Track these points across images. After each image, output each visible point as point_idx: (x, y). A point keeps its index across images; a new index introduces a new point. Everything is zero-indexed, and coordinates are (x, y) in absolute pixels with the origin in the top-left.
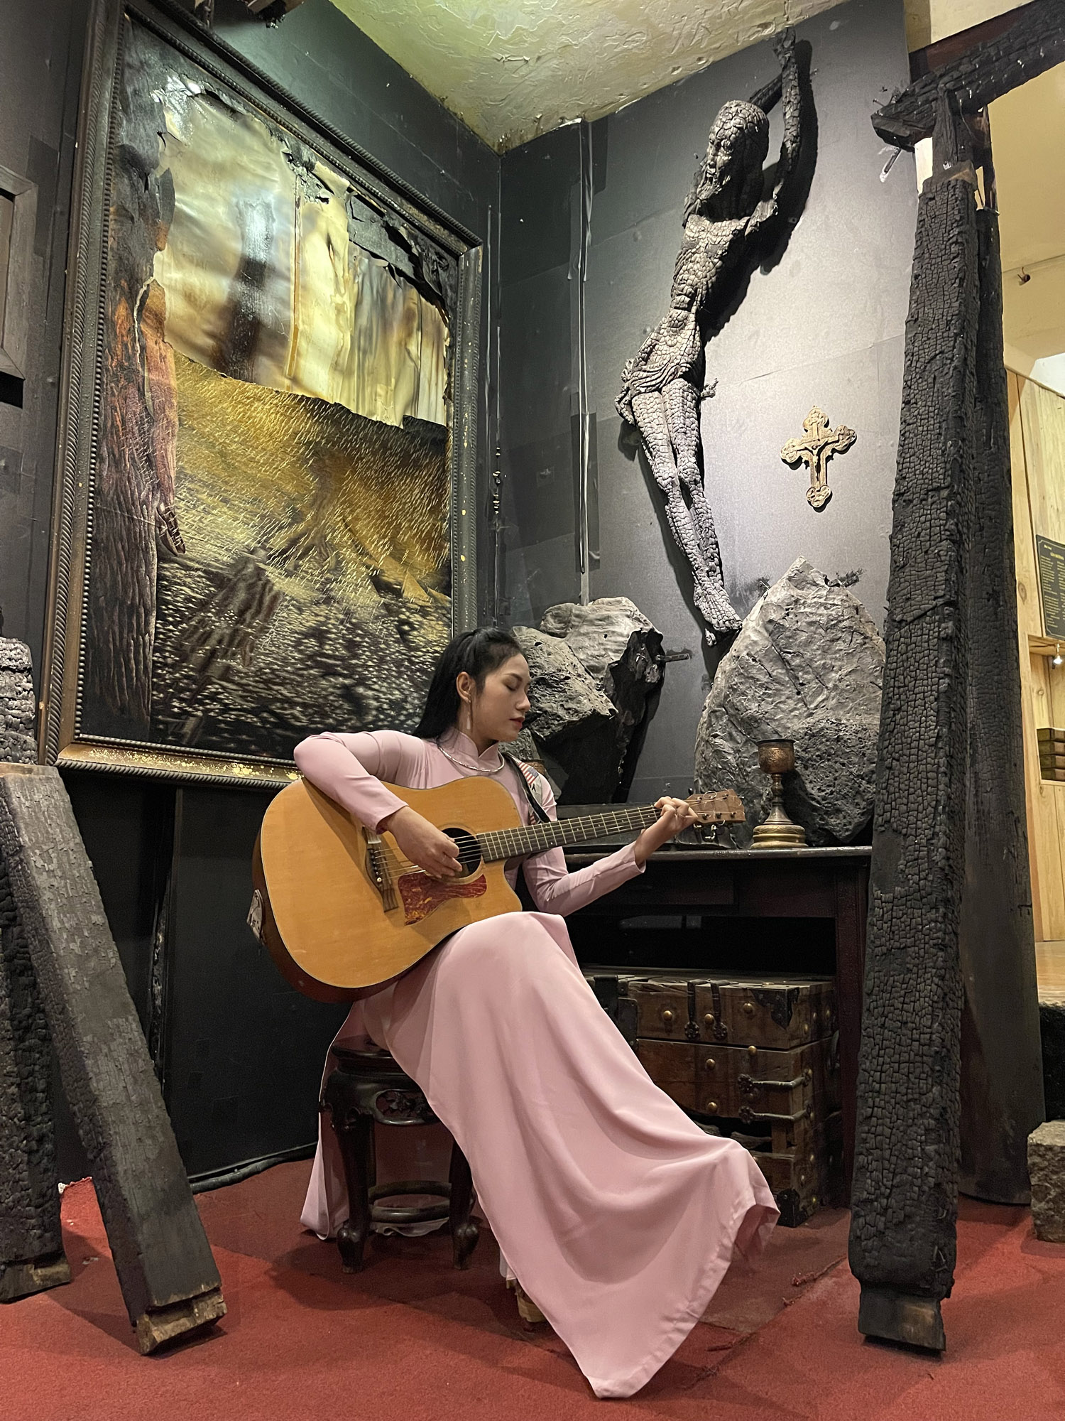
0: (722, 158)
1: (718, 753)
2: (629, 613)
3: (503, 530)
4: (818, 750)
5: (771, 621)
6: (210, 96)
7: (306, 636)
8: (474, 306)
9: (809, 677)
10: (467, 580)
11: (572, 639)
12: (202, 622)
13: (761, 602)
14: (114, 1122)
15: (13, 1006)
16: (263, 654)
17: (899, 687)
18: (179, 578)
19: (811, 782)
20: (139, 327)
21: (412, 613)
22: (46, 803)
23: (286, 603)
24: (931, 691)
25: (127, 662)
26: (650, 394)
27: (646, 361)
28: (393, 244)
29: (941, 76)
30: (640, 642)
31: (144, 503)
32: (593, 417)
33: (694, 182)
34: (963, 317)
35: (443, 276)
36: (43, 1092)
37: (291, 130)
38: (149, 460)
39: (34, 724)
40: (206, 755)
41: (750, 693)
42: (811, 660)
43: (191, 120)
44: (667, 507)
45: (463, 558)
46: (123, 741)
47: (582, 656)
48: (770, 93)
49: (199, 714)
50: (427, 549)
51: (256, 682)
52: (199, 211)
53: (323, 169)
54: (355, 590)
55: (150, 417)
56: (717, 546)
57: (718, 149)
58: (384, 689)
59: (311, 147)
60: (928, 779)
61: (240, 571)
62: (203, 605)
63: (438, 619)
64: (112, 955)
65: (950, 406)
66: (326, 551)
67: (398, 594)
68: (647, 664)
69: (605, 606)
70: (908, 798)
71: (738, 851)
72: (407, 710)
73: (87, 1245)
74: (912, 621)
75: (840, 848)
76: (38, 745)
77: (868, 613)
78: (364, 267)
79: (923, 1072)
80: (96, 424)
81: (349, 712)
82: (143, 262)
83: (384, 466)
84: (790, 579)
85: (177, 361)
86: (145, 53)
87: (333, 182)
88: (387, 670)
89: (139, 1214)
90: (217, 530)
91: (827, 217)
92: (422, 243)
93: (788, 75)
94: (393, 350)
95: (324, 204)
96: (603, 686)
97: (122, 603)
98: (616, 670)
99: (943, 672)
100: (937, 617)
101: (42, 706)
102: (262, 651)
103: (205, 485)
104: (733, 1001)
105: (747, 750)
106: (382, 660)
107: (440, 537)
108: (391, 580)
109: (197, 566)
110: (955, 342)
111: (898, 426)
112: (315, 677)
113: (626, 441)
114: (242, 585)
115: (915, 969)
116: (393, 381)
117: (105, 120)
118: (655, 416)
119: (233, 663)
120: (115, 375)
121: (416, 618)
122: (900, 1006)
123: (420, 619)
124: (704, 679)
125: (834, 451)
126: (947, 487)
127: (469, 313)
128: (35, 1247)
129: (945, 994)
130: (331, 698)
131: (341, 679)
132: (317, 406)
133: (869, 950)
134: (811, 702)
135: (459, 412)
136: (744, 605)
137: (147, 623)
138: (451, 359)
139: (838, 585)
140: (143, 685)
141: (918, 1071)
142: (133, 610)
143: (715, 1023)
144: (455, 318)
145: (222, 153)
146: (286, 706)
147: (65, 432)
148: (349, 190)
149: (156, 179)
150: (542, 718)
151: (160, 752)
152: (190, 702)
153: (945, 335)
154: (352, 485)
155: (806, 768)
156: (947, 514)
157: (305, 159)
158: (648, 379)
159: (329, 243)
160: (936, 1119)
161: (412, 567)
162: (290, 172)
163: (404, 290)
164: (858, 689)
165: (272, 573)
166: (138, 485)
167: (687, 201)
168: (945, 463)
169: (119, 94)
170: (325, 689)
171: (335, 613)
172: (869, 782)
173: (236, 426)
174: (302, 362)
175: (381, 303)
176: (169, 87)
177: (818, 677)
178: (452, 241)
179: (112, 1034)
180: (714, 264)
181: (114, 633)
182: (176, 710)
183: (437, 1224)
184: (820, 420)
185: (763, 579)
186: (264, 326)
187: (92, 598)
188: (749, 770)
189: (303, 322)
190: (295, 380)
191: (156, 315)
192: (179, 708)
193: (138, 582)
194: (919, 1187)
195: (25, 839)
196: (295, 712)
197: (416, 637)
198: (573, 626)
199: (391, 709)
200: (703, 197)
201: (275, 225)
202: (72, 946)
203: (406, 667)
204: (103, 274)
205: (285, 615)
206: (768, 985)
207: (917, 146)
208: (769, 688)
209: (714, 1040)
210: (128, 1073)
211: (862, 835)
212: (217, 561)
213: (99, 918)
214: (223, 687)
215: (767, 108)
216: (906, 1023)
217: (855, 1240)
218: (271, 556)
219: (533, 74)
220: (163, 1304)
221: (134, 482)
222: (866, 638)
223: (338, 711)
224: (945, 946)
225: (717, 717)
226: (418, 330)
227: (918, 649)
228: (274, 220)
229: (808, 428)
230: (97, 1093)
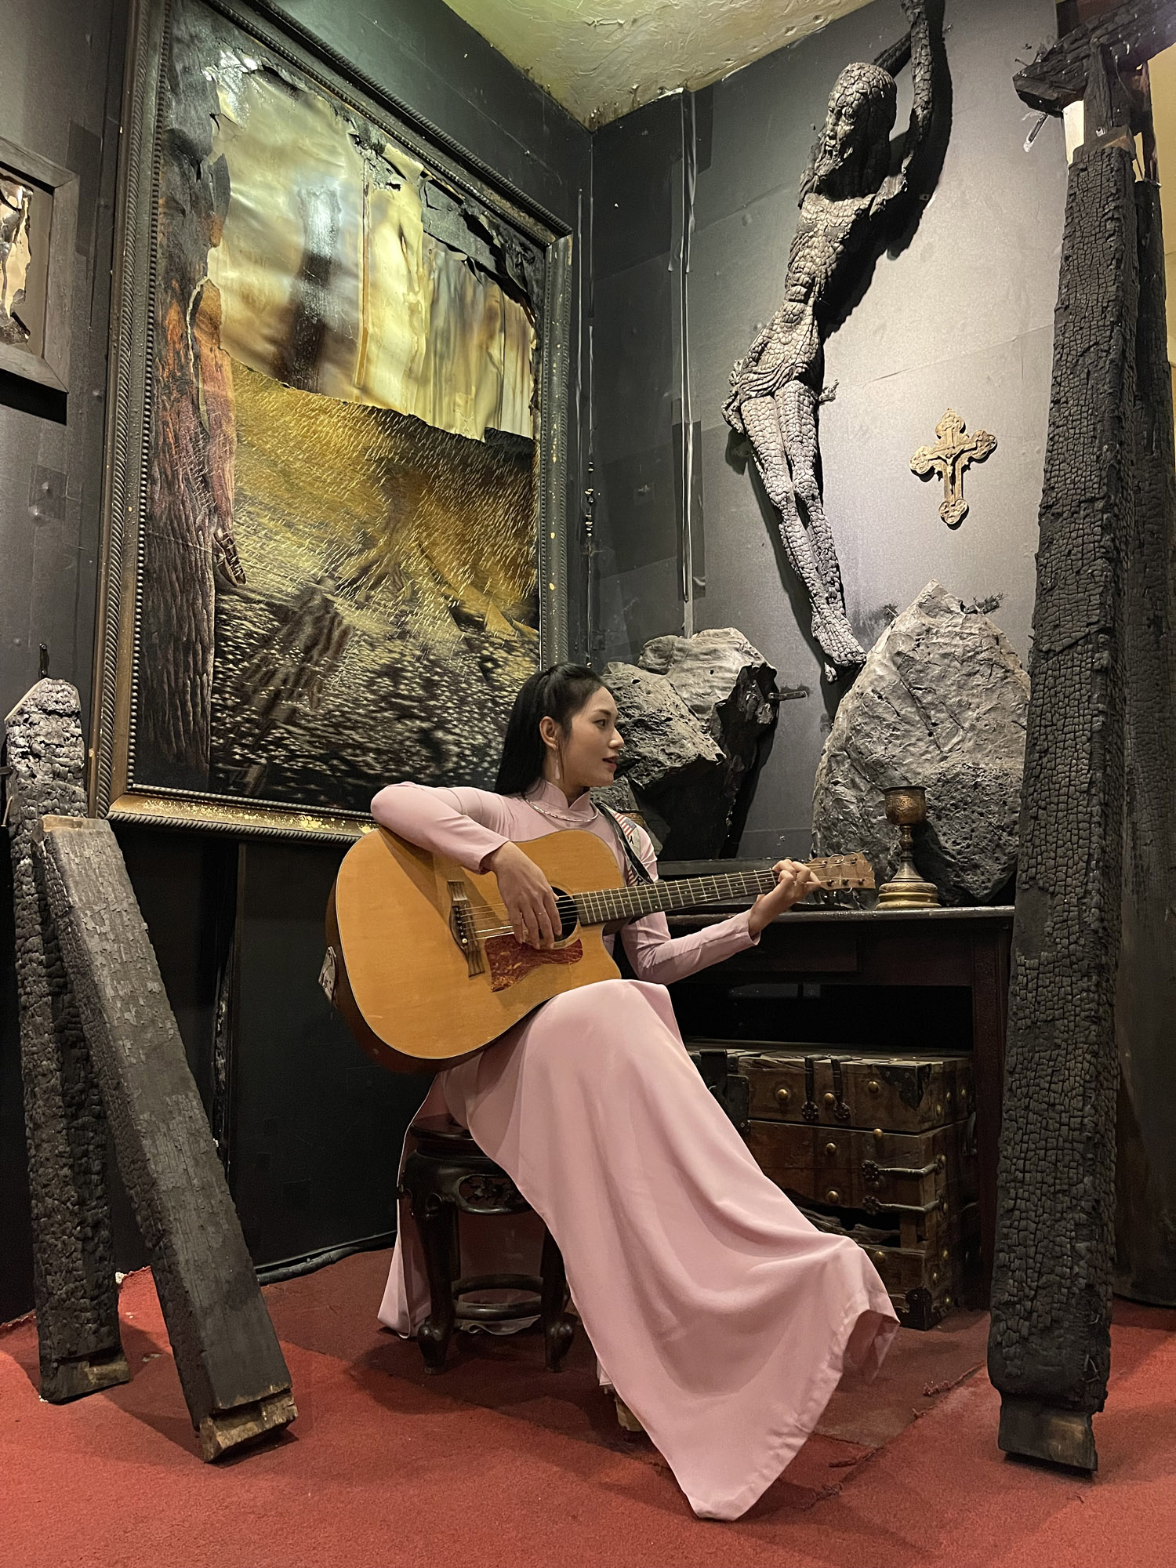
0: (844, 128)
1: (839, 802)
2: (738, 646)
3: (597, 555)
4: (953, 798)
5: (899, 654)
6: (268, 72)
7: (380, 674)
8: (563, 304)
9: (942, 716)
10: (556, 609)
11: (675, 677)
12: (265, 660)
13: (887, 632)
14: (174, 1207)
15: (64, 1081)
16: (332, 695)
17: (1046, 727)
18: (239, 612)
19: (944, 834)
20: (193, 333)
21: (496, 649)
22: (97, 859)
23: (356, 639)
24: (1083, 730)
25: (184, 704)
26: (762, 399)
27: (757, 361)
28: (472, 235)
29: (1094, 29)
30: (751, 679)
31: (200, 528)
32: (697, 426)
33: (811, 157)
34: (1120, 303)
35: (528, 269)
36: (98, 1173)
37: (358, 109)
38: (205, 480)
39: (82, 773)
40: (271, 806)
41: (875, 734)
42: (945, 696)
43: (248, 100)
44: (781, 526)
45: (552, 587)
46: (180, 791)
47: (685, 695)
48: (898, 54)
49: (263, 761)
50: (512, 577)
51: (325, 725)
52: (257, 201)
53: (393, 151)
54: (433, 623)
55: (206, 433)
56: (838, 570)
57: (838, 119)
58: (465, 733)
59: (381, 127)
60: (1079, 830)
61: (305, 603)
62: (266, 641)
63: (524, 655)
64: (170, 1026)
65: (1106, 405)
66: (400, 580)
67: (480, 627)
68: (758, 703)
69: (712, 639)
70: (1056, 852)
71: (861, 912)
72: (491, 756)
73: (147, 1340)
74: (1061, 652)
75: (978, 909)
76: (88, 796)
77: (1009, 643)
78: (440, 261)
79: (1073, 1161)
80: (147, 442)
81: (427, 759)
82: (195, 259)
83: (463, 484)
84: (920, 605)
85: (235, 371)
86: (195, 25)
87: (406, 166)
88: (468, 711)
89: (201, 1307)
90: (280, 558)
91: (963, 193)
92: (504, 233)
93: (918, 33)
94: (474, 355)
95: (395, 191)
96: (709, 728)
97: (177, 640)
98: (722, 710)
99: (1097, 709)
100: (1090, 646)
101: (92, 753)
102: (331, 691)
103: (267, 508)
104: (855, 1078)
105: (872, 799)
106: (463, 701)
107: (526, 563)
108: (472, 612)
109: (259, 598)
110: (1112, 331)
111: (1045, 429)
112: (389, 720)
113: (735, 452)
114: (308, 619)
115: (1064, 1045)
116: (474, 389)
117: (153, 100)
118: (767, 423)
119: (299, 706)
120: (167, 387)
121: (499, 655)
122: (1047, 1085)
123: (505, 655)
124: (823, 719)
125: (971, 459)
126: (1102, 498)
127: (558, 312)
128: (91, 1344)
129: (1100, 1073)
130: (408, 743)
131: (418, 722)
132: (389, 418)
133: (1011, 1023)
134: (945, 745)
135: (548, 423)
136: (868, 635)
137: (205, 662)
138: (538, 363)
139: (975, 612)
140: (201, 731)
141: (1067, 1158)
142: (189, 647)
143: (836, 1104)
144: (542, 317)
145: (281, 135)
146: (358, 752)
147: (113, 450)
148: (424, 175)
149: (209, 167)
150: (641, 764)
151: (221, 803)
152: (253, 749)
153: (1100, 323)
154: (428, 506)
155: (939, 818)
156: (1102, 529)
157: (374, 140)
158: (760, 382)
159: (401, 235)
160: (1088, 1214)
161: (496, 597)
162: (357, 156)
163: (485, 286)
164: (999, 729)
165: (341, 605)
166: (193, 508)
167: (803, 178)
168: (1100, 469)
169: (168, 72)
170: (400, 734)
171: (411, 649)
172: (1010, 834)
173: (301, 442)
174: (372, 369)
175: (460, 302)
176: (223, 63)
177: (953, 716)
178: (538, 230)
179: (171, 1112)
180: (835, 249)
181: (168, 673)
182: (237, 757)
183: (527, 1322)
184: (955, 425)
185: (890, 607)
186: (330, 330)
187: (145, 634)
188: (874, 821)
189: (373, 324)
190: (365, 390)
191: (211, 319)
192: (241, 755)
193: (195, 617)
194: (1068, 1288)
195: (74, 899)
196: (368, 759)
197: (501, 676)
198: (675, 661)
199: (473, 755)
200: (821, 173)
201: (340, 216)
202: (127, 1015)
203: (490, 709)
204: (151, 274)
205: (356, 651)
206: (895, 1062)
207: (1066, 110)
208: (897, 730)
209: (835, 1122)
210: (189, 1154)
211: (1004, 893)
212: (280, 592)
213: (156, 986)
214: (289, 732)
215: (894, 70)
216: (1053, 1105)
217: (994, 1347)
218: (340, 586)
219: (627, 40)
220: (229, 1406)
221: (188, 505)
222: (1007, 671)
223: (415, 758)
224: (1100, 1018)
225: (838, 762)
226: (500, 331)
227: (1068, 683)
228: (340, 210)
229: (941, 434)
230: (155, 1175)
